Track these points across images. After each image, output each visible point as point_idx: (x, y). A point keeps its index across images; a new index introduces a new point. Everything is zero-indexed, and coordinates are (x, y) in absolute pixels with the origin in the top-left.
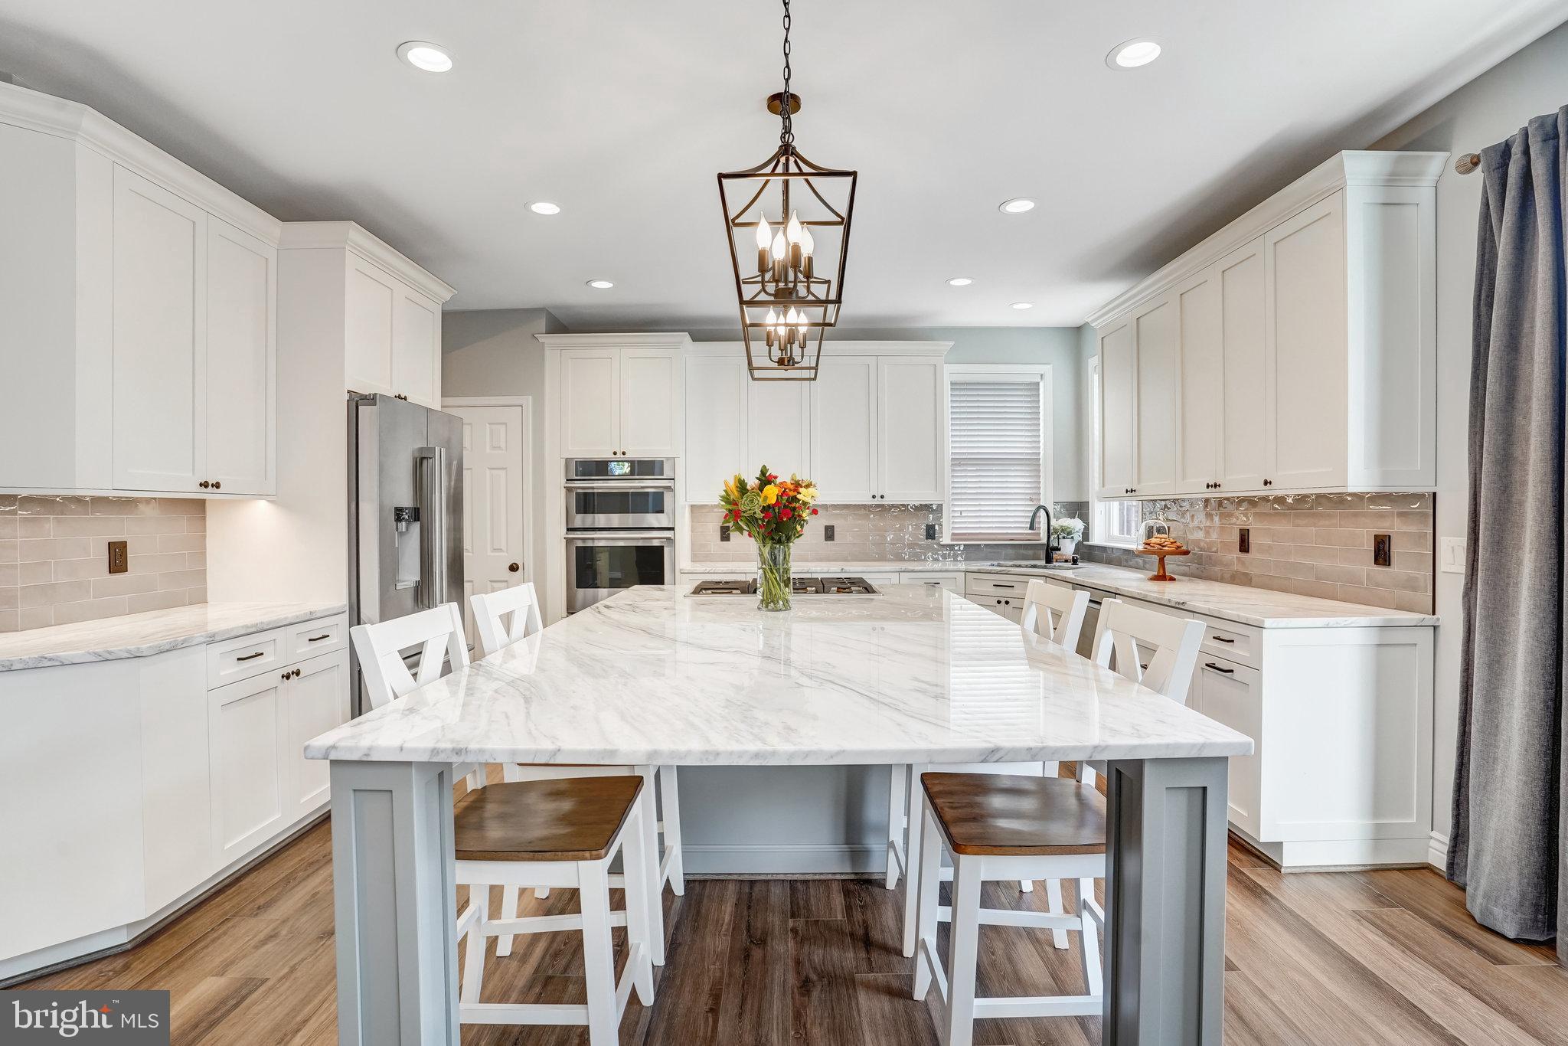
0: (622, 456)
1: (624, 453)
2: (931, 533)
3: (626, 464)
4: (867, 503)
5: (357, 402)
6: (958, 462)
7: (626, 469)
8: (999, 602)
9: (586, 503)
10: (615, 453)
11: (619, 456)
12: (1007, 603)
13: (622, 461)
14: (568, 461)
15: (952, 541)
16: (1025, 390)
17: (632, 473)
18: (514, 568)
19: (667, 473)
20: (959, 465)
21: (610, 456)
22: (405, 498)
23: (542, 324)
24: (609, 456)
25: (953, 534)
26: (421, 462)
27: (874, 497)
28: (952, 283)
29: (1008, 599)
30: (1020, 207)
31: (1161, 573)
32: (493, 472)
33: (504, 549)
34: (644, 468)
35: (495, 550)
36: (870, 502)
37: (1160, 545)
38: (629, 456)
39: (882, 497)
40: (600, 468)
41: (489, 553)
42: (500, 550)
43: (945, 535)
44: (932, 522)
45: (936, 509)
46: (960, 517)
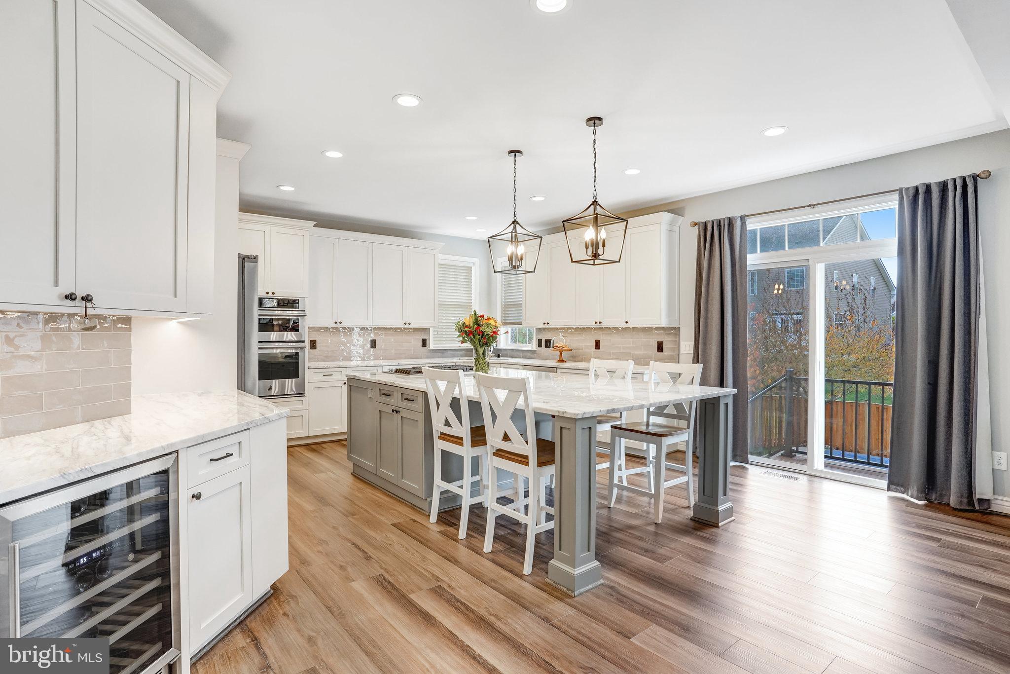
0: (272, 295)
1: (273, 293)
2: (424, 343)
3: (275, 301)
5: (243, 260)
10: (267, 293)
11: (270, 295)
13: (273, 298)
15: (434, 347)
16: (466, 270)
17: (279, 306)
19: (300, 307)
21: (265, 295)
27: (405, 324)
31: (561, 359)
34: (287, 303)
38: (275, 295)
39: (409, 324)
43: (432, 345)
44: (424, 338)
45: (427, 330)
46: (437, 334)
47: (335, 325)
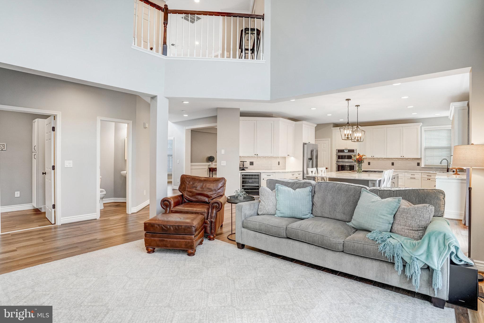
1: (347, 148)
2: (418, 164)
3: (347, 150)
5: (304, 144)
6: (426, 149)
8: (428, 179)
9: (339, 157)
12: (430, 179)
14: (337, 150)
15: (424, 166)
16: (447, 131)
17: (348, 152)
19: (355, 152)
20: (427, 149)
21: (345, 149)
22: (310, 157)
23: (332, 126)
25: (425, 165)
26: (312, 151)
27: (401, 156)
31: (456, 173)
32: (324, 152)
34: (350, 151)
36: (400, 158)
40: (342, 151)
42: (324, 165)
43: (423, 165)
44: (419, 162)
45: (420, 159)
46: (427, 161)
47: (371, 157)
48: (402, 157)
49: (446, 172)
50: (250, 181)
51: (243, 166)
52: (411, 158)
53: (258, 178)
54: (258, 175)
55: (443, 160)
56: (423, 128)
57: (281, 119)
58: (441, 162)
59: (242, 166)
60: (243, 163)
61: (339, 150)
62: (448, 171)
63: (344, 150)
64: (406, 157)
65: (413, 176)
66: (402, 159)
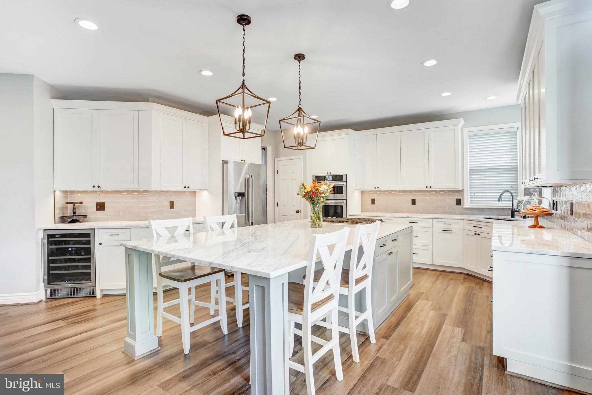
1: (330, 173)
2: (459, 202)
4: (424, 190)
5: (224, 163)
7: (331, 178)
8: (475, 234)
10: (327, 173)
11: (329, 174)
12: (478, 234)
13: (330, 176)
14: (313, 176)
15: (469, 206)
17: (334, 180)
18: (298, 212)
19: (344, 180)
20: (473, 172)
22: (239, 191)
24: (325, 174)
25: (471, 203)
27: (427, 187)
28: (442, 95)
29: (479, 233)
30: (430, 63)
31: (536, 224)
32: (293, 181)
33: (296, 206)
34: (337, 178)
35: (293, 206)
36: (426, 189)
37: (532, 210)
38: (333, 174)
39: (430, 187)
41: (291, 207)
43: (467, 203)
44: (459, 198)
45: (461, 192)
46: (474, 195)
47: (375, 190)
48: (429, 187)
49: (509, 217)
50: (70, 249)
51: (74, 213)
52: (446, 190)
53: (89, 242)
54: (88, 235)
55: (504, 194)
56: (466, 130)
57: (154, 106)
58: (501, 196)
59: (70, 213)
60: (74, 205)
61: (316, 177)
62: (513, 216)
63: (325, 177)
64: (436, 186)
65: (447, 227)
66: (430, 192)
